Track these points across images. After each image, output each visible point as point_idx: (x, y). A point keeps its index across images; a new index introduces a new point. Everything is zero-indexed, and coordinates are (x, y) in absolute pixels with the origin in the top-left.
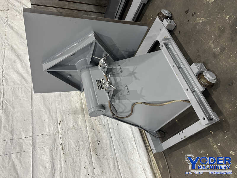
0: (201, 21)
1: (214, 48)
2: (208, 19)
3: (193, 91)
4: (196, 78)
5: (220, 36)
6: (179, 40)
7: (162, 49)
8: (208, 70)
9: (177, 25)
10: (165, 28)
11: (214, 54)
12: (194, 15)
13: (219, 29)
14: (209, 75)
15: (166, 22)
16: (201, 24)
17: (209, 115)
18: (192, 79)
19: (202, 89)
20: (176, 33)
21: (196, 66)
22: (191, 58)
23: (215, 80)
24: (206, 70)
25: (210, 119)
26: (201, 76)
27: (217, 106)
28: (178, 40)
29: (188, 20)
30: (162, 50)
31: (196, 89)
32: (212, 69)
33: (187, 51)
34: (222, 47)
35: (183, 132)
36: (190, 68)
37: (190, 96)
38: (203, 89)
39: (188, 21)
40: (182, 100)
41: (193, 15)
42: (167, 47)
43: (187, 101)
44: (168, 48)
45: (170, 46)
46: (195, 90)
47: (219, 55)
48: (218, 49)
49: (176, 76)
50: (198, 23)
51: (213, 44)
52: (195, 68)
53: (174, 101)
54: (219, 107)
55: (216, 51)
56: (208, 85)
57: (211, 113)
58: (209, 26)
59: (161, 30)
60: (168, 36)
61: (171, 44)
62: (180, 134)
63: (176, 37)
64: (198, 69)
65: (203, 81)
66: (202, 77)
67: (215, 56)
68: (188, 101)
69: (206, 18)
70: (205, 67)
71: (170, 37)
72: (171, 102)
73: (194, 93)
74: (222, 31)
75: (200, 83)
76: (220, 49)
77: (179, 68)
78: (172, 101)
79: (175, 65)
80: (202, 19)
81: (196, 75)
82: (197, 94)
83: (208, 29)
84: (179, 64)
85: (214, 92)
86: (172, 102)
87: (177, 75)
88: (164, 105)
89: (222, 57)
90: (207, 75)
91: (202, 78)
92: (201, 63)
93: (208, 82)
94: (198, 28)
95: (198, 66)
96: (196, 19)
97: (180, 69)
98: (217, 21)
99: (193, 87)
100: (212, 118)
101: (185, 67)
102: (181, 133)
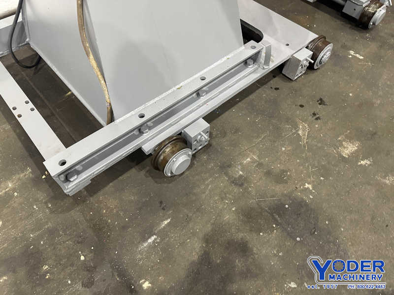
0: (300, 132)
1: (241, 164)
2: (305, 147)
3: (140, 130)
4: (175, 133)
5: (268, 173)
6: (260, 89)
7: (246, 48)
8: (194, 156)
9: (293, 84)
10: (292, 56)
11: (229, 166)
12: (314, 118)
13: (283, 171)
14: (183, 162)
15: (305, 56)
16: (295, 133)
17: (78, 173)
18: (171, 125)
19: (148, 148)
20: (276, 82)
21: (202, 131)
22: (220, 117)
23: (172, 173)
24: (194, 152)
25: (67, 175)
26: (180, 144)
27: (111, 182)
28: (259, 87)
29: (304, 105)
30: (243, 47)
31: (145, 136)
32: (195, 162)
33: (235, 107)
34: (246, 179)
35: (32, 110)
36: (198, 119)
37: (125, 122)
38: (146, 151)
39: (302, 106)
40: (110, 104)
41: (314, 114)
42: (250, 62)
43: (109, 115)
44: (245, 62)
45: (251, 68)
46: (143, 133)
47: (226, 174)
48: (241, 173)
49: (178, 86)
50: (296, 127)
51: (249, 162)
52: (198, 130)
53: (103, 82)
54: (109, 186)
55: (237, 169)
56: (158, 160)
57: (85, 177)
58: (289, 150)
59: (288, 45)
60: (273, 61)
61: (254, 71)
62: (27, 102)
63: (267, 82)
64: (196, 136)
65: (168, 150)
66: (178, 147)
67: (225, 167)
68: (111, 119)
69: (307, 142)
70: (201, 149)
71: (271, 67)
72: (99, 73)
73: (136, 132)
74: (280, 178)
75: (161, 143)
76: (241, 176)
77: (198, 93)
78: (104, 77)
79: (204, 82)
80: (304, 135)
81: (180, 134)
82: (135, 137)
83: (284, 149)
84: (207, 92)
85: (143, 173)
86: (100, 77)
87: (179, 88)
88: (88, 55)
89: (223, 182)
90: (181, 158)
91: (176, 147)
92: (209, 139)
93: (166, 161)
94: (286, 128)
95: (202, 136)
96: (305, 121)
97: (195, 94)
98: (302, 165)
99: (150, 128)
100: (71, 180)
101: (200, 107)
102: (31, 105)
